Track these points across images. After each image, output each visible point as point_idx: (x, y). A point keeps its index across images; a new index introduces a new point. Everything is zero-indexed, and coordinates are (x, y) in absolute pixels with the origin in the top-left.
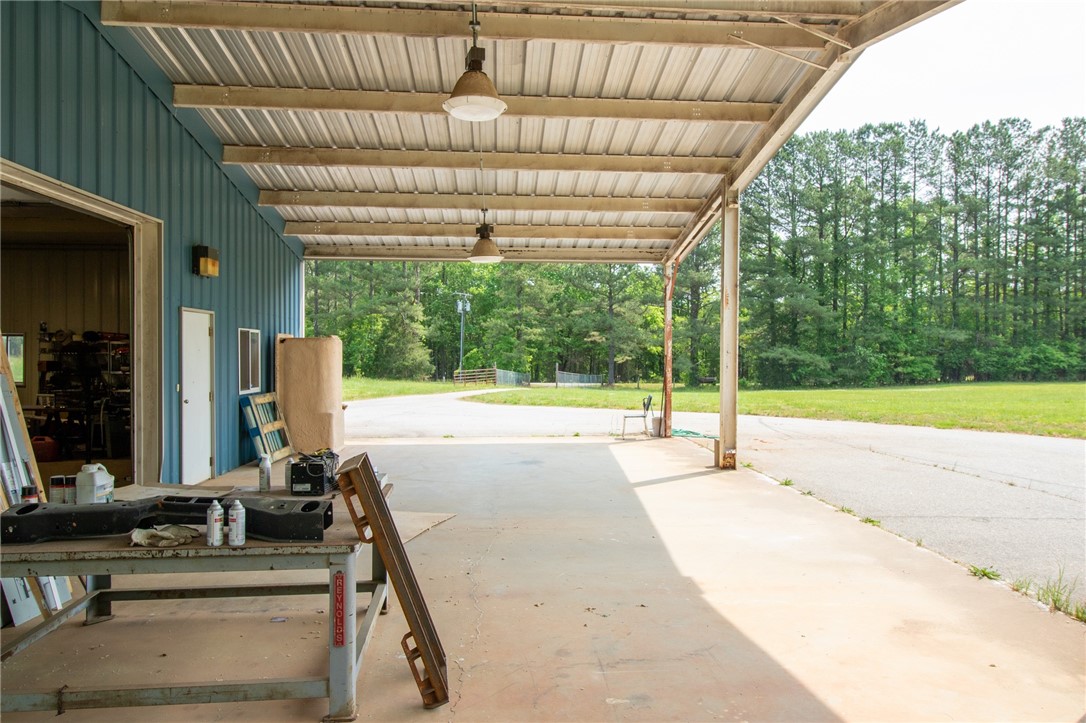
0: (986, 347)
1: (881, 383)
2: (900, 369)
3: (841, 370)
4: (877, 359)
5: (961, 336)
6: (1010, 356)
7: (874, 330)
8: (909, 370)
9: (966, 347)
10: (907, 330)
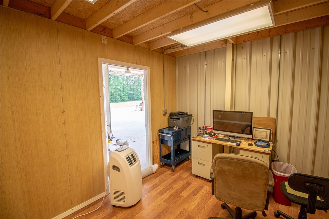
0: (135, 94)
1: (119, 101)
2: (122, 99)
3: (112, 99)
4: (118, 97)
5: (132, 93)
6: (139, 96)
7: (118, 92)
8: (124, 99)
9: (133, 94)
10: (123, 91)
